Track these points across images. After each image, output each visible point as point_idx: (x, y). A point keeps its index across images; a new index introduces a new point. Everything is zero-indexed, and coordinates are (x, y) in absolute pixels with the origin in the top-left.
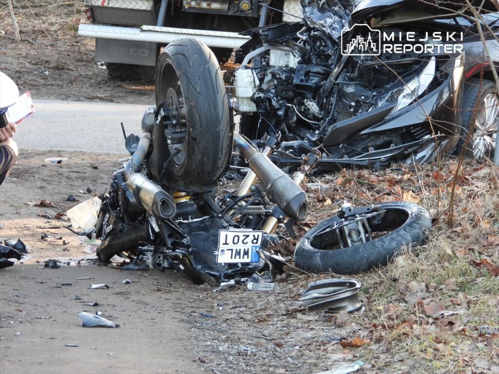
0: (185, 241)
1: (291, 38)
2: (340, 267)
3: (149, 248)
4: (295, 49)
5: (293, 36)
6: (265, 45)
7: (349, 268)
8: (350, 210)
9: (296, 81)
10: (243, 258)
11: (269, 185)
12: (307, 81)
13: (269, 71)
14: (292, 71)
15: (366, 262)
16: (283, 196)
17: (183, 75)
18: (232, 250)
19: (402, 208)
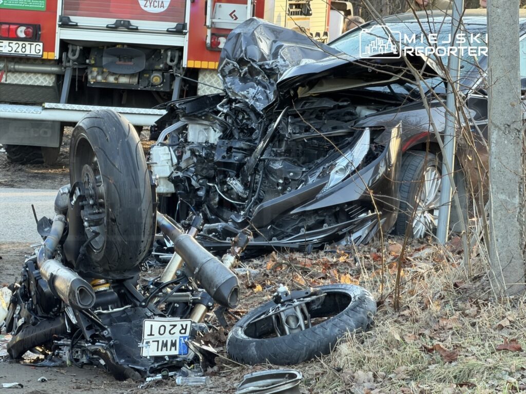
0: (105, 333)
1: (211, 111)
2: (278, 357)
3: (65, 343)
4: (216, 123)
5: (213, 109)
6: (182, 119)
7: (287, 359)
8: (287, 294)
9: (218, 158)
10: (170, 350)
11: (197, 269)
12: (230, 158)
13: (187, 148)
14: (212, 147)
15: (306, 351)
16: (212, 281)
17: (100, 150)
18: (158, 341)
19: (344, 291)
